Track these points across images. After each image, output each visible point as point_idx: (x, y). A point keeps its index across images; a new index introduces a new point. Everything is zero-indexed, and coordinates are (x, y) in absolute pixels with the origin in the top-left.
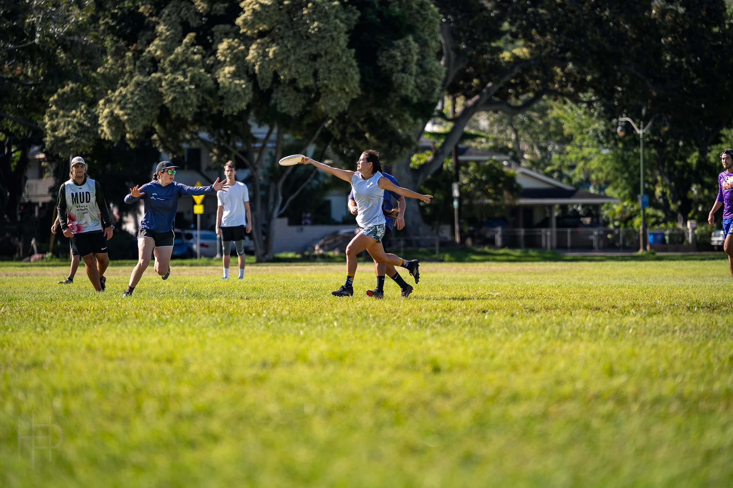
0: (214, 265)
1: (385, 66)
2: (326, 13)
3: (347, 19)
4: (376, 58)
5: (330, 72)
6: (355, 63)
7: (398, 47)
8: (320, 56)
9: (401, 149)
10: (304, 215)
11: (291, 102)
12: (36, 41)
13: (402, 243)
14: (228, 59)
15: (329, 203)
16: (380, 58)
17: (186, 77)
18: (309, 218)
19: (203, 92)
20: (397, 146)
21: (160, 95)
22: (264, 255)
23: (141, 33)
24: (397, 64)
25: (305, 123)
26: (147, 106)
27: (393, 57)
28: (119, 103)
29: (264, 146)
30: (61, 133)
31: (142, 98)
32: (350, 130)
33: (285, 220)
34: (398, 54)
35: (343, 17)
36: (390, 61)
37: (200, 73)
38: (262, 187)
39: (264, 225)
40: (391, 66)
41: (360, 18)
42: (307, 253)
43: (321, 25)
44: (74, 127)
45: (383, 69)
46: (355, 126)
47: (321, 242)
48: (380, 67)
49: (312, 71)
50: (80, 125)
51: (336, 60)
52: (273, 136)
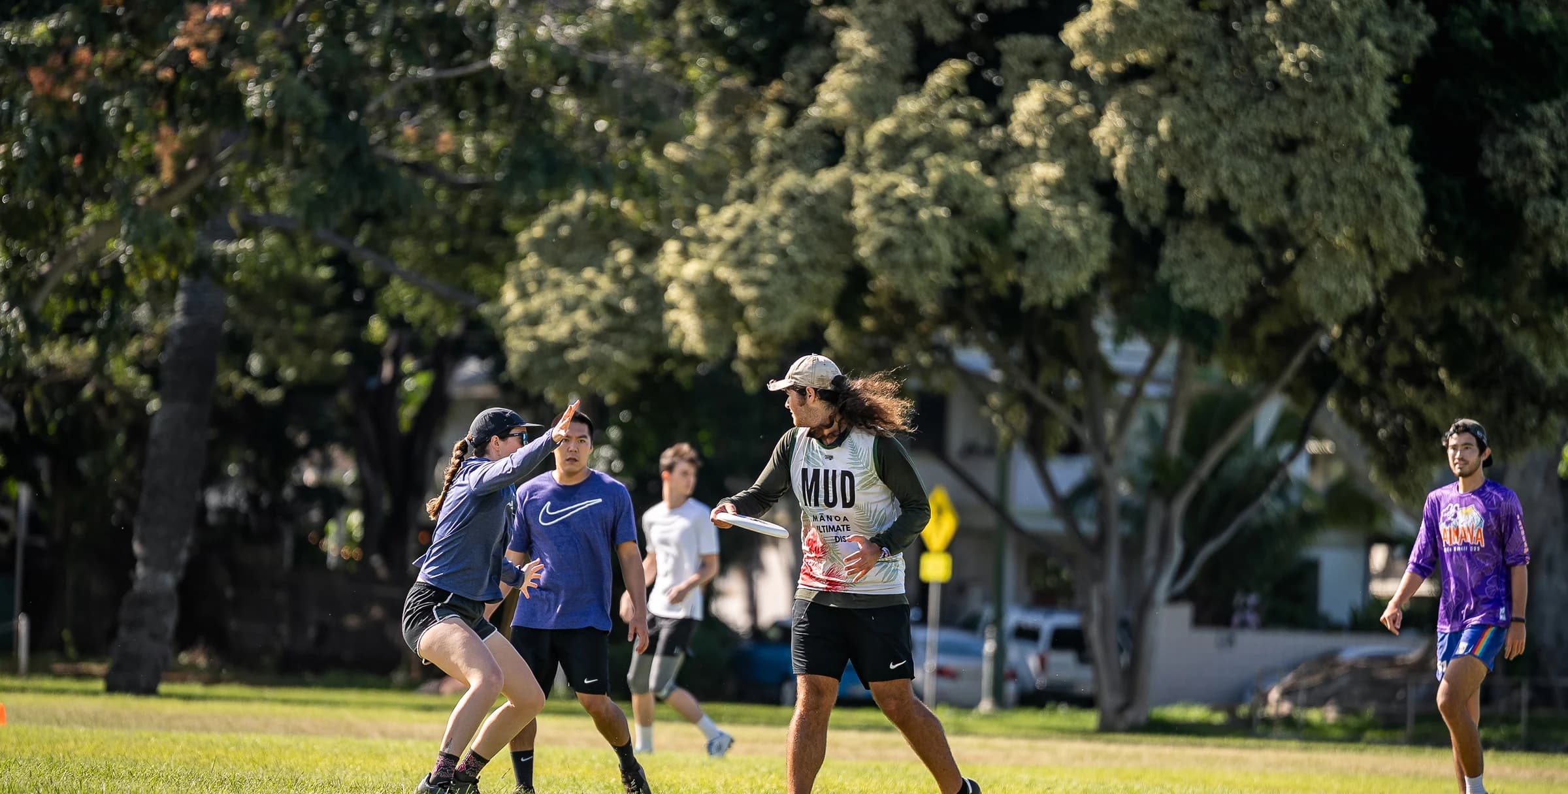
0: (975, 734)
1: (1503, 178)
2: (1332, 20)
3: (1395, 39)
4: (1477, 154)
5: (1331, 186)
6: (1407, 168)
7: (1543, 123)
8: (1308, 141)
9: (1542, 418)
10: (1238, 599)
11: (1215, 275)
12: (495, 60)
13: (1525, 694)
14: (1042, 143)
15: (1312, 568)
16: (1488, 153)
17: (923, 182)
18: (1256, 609)
19: (970, 228)
20: (1530, 408)
21: (849, 232)
22: (1122, 709)
23: (795, 52)
24: (1537, 174)
25: (1260, 332)
26: (813, 265)
27: (1527, 152)
28: (735, 245)
29: (1138, 392)
30: (555, 330)
31: (801, 240)
32: (1394, 357)
33: (1184, 612)
34: (1543, 144)
35: (1384, 33)
36: (1518, 162)
37: (965, 174)
38: (1126, 510)
39: (1124, 624)
40: (1520, 177)
41: (1433, 39)
42: (1243, 710)
43: (1317, 52)
44: (593, 315)
45: (1495, 186)
46: (1407, 345)
47: (1288, 679)
48: (1487, 181)
49: (1281, 180)
50: (611, 308)
51: (1352, 154)
52: (1165, 366)
